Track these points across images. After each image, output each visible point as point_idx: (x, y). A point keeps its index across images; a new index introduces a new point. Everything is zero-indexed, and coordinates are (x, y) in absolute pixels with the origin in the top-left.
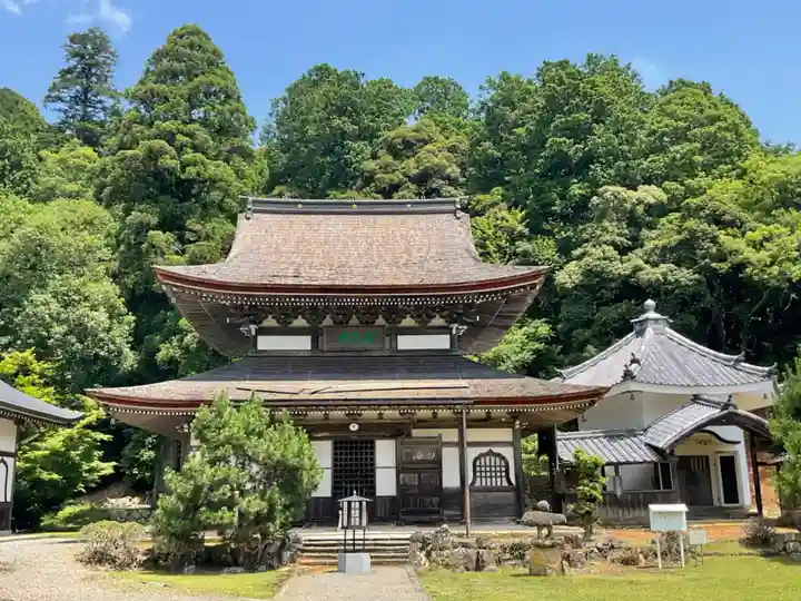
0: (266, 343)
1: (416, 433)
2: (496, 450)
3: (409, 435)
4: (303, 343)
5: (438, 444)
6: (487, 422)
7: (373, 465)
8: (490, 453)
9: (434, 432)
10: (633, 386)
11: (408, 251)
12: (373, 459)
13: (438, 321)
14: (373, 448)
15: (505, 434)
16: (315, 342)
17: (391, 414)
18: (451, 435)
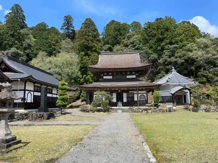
0: (105, 77)
1: (130, 92)
2: (143, 94)
3: (129, 92)
4: (111, 77)
5: (133, 94)
6: (142, 90)
7: (123, 97)
8: (142, 95)
9: (133, 92)
10: (168, 83)
11: (128, 61)
12: (123, 96)
13: (133, 73)
14: (123, 94)
15: (145, 92)
16: (113, 77)
17: (126, 89)
18: (135, 92)
